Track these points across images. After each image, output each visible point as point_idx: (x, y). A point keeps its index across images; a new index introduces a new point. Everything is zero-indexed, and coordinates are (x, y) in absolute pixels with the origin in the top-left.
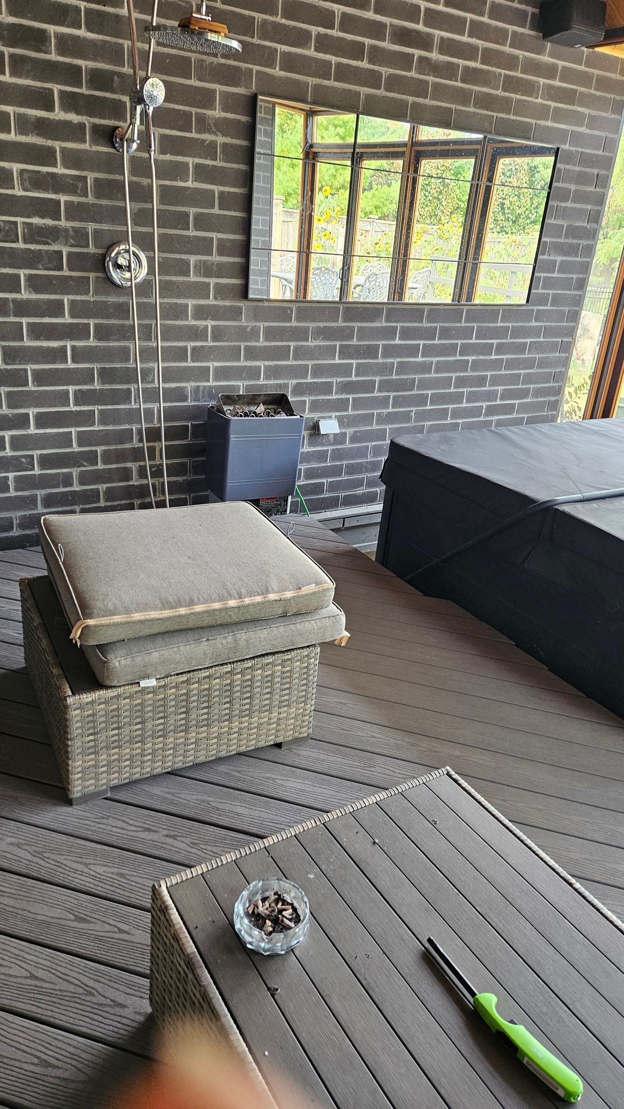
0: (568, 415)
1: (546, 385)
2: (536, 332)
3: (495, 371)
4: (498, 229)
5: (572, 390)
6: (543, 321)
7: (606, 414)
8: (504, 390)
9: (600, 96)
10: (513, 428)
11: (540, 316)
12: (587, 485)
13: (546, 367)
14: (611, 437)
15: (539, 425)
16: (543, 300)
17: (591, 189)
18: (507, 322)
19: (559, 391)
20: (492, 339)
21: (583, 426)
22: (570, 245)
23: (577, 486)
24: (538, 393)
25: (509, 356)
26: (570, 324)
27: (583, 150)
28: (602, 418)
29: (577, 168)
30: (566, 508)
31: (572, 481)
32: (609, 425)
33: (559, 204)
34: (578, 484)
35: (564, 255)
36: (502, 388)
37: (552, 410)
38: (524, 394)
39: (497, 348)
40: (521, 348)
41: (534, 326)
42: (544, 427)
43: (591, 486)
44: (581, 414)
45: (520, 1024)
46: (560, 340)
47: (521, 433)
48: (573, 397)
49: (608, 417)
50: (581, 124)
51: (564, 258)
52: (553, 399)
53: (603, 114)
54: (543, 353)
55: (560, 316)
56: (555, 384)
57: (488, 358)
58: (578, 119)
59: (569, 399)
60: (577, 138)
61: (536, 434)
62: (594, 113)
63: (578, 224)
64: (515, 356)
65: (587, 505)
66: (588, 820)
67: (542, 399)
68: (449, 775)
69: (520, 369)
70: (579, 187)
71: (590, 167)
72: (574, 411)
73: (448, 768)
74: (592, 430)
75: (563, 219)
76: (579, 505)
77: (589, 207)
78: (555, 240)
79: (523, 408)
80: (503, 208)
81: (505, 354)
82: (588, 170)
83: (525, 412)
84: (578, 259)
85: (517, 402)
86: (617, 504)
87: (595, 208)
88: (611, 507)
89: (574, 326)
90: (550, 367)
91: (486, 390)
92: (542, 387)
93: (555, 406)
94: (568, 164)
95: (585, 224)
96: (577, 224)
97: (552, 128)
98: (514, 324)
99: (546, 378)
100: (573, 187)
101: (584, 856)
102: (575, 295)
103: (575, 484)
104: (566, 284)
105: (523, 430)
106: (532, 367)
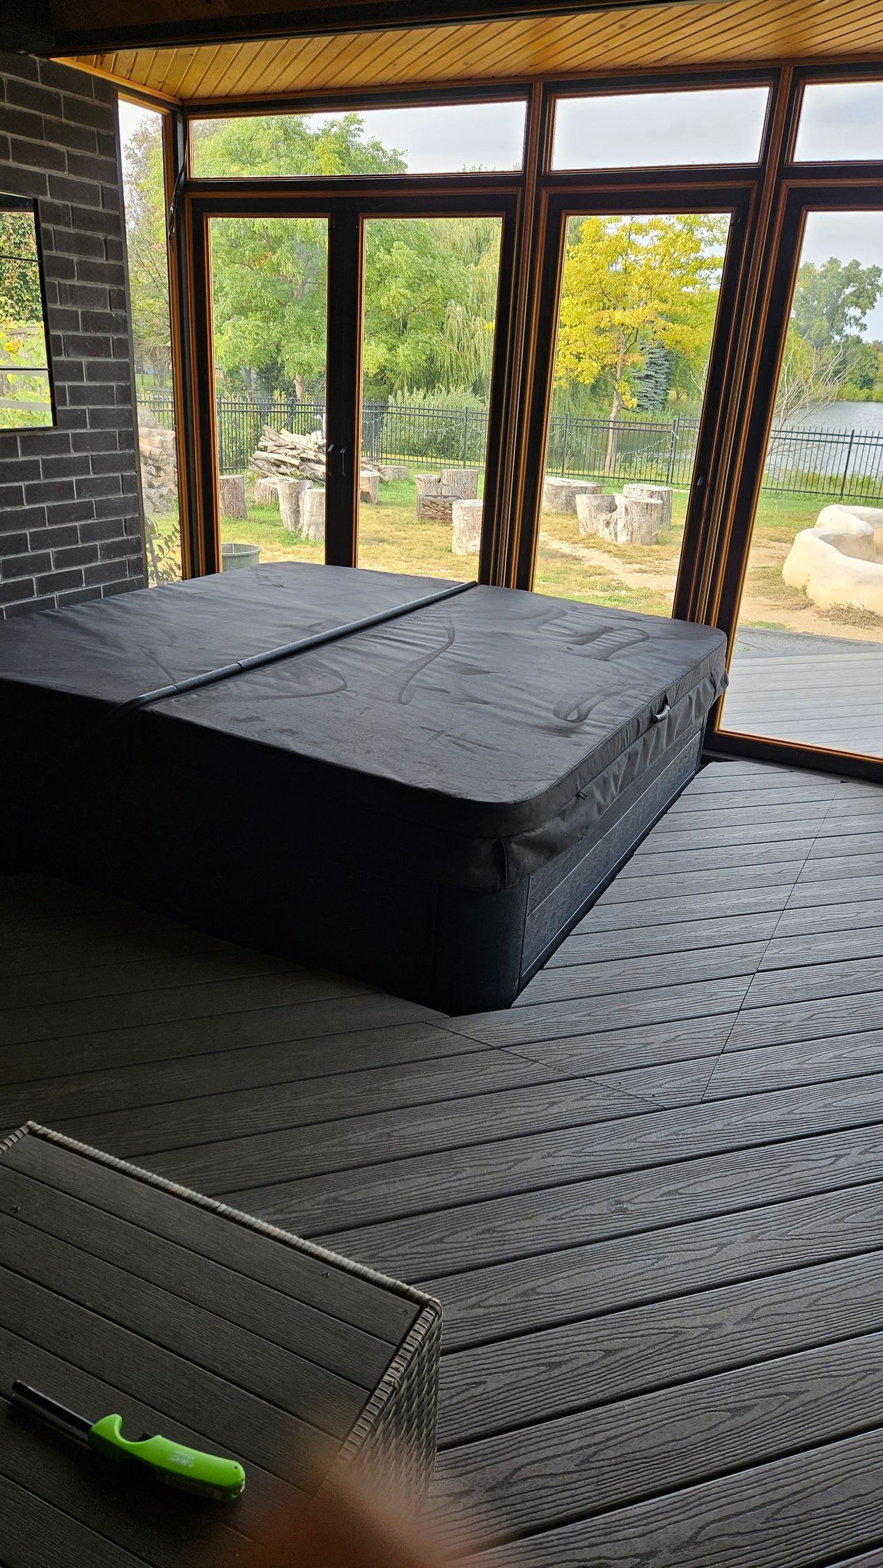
0: (165, 575)
1: (117, 539)
2: (80, 466)
3: (36, 527)
4: (27, 314)
5: (161, 542)
6: (87, 450)
7: (211, 568)
8: (58, 552)
9: (77, 128)
10: (78, 607)
11: (80, 441)
12: (184, 671)
13: (110, 514)
14: (212, 601)
15: (114, 597)
16: (77, 420)
17: (102, 260)
18: (32, 454)
19: (138, 546)
20: (17, 481)
21: (176, 591)
22: (95, 340)
23: (170, 674)
24: (110, 551)
25: (50, 504)
26: (127, 451)
27: (74, 205)
28: (207, 574)
29: (72, 231)
30: (157, 707)
31: (163, 668)
32: (210, 585)
33: (62, 281)
34: (171, 671)
35: (90, 355)
36: (54, 550)
37: (136, 573)
38: (90, 555)
39: (27, 494)
40: (66, 490)
41: (75, 458)
42: (124, 599)
43: (187, 671)
44: (179, 573)
45: (156, 1435)
46: (120, 474)
47: (92, 612)
48: (166, 551)
49: (215, 573)
50: (60, 167)
51: (91, 359)
52: (134, 557)
53: (89, 154)
54: (100, 495)
55: (109, 441)
56: (130, 537)
57: (18, 508)
58: (55, 160)
59: (160, 555)
60: (60, 187)
61: (112, 610)
62: (77, 152)
63: (98, 310)
64: (61, 503)
65: (183, 698)
66: (259, 1107)
67: (117, 560)
68: (32, 1132)
69: (72, 521)
70: (84, 258)
71: (91, 229)
72: (172, 570)
73: (30, 1123)
74: (187, 593)
75: (74, 304)
76: (173, 701)
77: (107, 287)
78: (70, 333)
79: (94, 575)
80: (26, 282)
81: (43, 501)
82: (89, 233)
83: (98, 581)
84: (111, 360)
85: (82, 567)
86: (221, 688)
87: (115, 287)
88: (214, 694)
89: (133, 454)
90: (117, 514)
91: (29, 557)
92: (113, 543)
93: (139, 566)
94: (58, 223)
95: (108, 311)
96: (95, 311)
97: (17, 170)
98: (44, 457)
99: (116, 529)
100: (75, 258)
101: (258, 1157)
102: (122, 410)
103: (167, 672)
104: (104, 395)
105: (94, 607)
106: (90, 516)
